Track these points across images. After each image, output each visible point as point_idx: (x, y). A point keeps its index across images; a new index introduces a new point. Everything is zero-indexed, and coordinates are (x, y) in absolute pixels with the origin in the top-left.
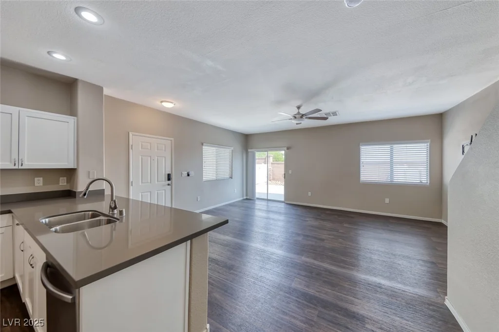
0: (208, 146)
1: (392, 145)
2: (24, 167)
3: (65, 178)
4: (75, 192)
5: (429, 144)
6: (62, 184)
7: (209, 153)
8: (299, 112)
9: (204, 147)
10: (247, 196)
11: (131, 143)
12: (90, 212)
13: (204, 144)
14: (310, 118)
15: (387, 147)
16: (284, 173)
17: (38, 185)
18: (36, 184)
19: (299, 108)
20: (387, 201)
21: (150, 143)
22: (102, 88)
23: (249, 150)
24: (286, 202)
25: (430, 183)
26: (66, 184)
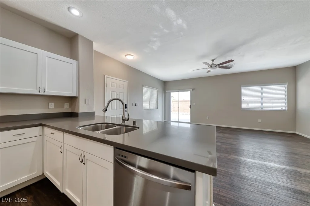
0: (146, 87)
1: (262, 87)
2: (45, 94)
3: (68, 104)
4: (78, 113)
5: (286, 85)
6: (66, 108)
7: (146, 91)
8: (213, 63)
9: (144, 88)
10: (165, 120)
11: (106, 83)
12: (105, 124)
13: (144, 86)
14: (220, 67)
15: (258, 88)
16: (190, 105)
17: (51, 108)
18: (50, 107)
19: (213, 61)
20: (260, 121)
21: (116, 83)
22: (93, 42)
23: (167, 91)
24: (191, 123)
25: (288, 109)
26: (68, 108)
